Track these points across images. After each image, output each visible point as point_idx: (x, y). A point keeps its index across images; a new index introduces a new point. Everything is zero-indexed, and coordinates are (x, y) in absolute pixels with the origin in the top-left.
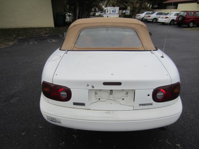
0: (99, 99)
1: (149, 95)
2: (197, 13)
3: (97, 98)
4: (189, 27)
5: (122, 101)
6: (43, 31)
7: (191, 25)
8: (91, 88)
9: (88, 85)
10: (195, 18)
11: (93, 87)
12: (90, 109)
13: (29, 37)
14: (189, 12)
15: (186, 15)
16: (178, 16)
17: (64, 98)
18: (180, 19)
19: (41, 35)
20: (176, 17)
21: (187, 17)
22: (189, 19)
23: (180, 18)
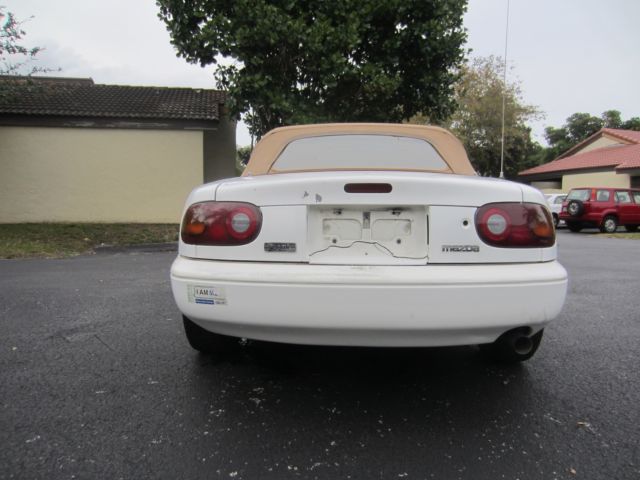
0: (335, 241)
1: (466, 223)
2: (619, 194)
3: (329, 239)
4: (603, 230)
5: (396, 244)
6: (170, 232)
7: (610, 224)
8: (313, 201)
9: (306, 194)
10: (617, 207)
11: (318, 198)
12: (307, 263)
13: (128, 245)
14: (597, 190)
15: (588, 201)
16: (566, 203)
17: (241, 231)
18: (572, 210)
19: (164, 241)
20: (560, 206)
21: (595, 205)
22: (599, 210)
23: (574, 207)
